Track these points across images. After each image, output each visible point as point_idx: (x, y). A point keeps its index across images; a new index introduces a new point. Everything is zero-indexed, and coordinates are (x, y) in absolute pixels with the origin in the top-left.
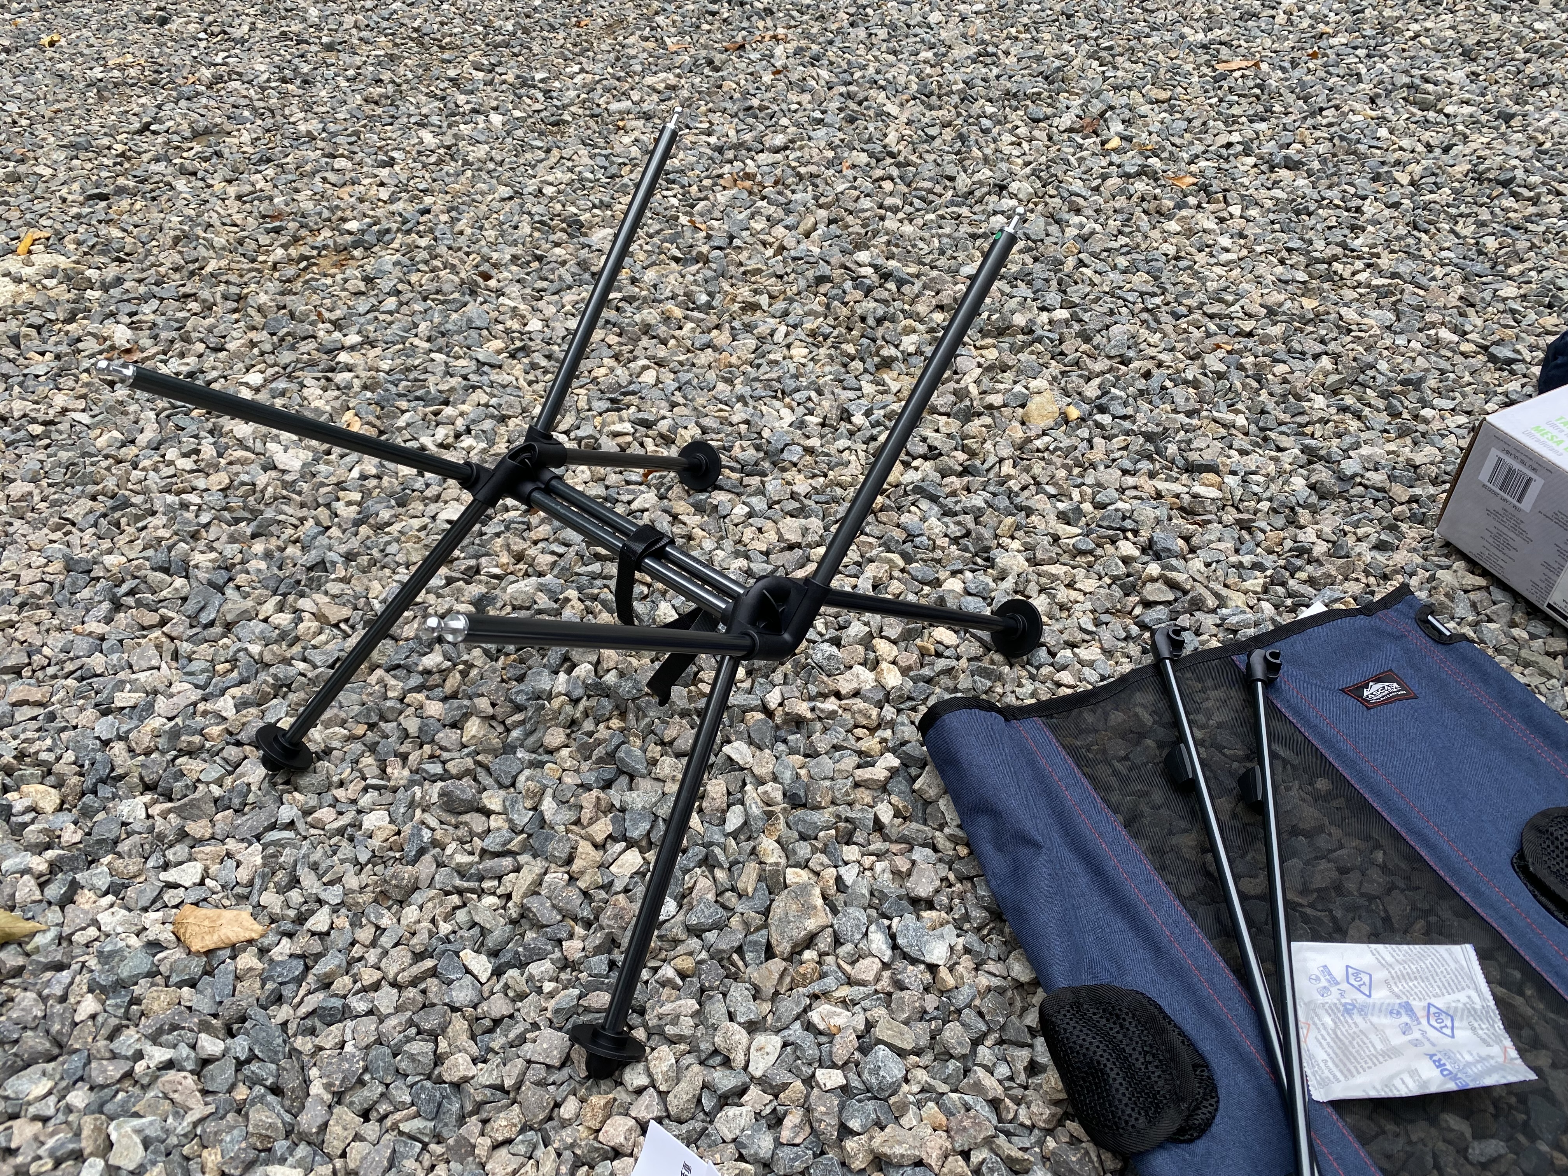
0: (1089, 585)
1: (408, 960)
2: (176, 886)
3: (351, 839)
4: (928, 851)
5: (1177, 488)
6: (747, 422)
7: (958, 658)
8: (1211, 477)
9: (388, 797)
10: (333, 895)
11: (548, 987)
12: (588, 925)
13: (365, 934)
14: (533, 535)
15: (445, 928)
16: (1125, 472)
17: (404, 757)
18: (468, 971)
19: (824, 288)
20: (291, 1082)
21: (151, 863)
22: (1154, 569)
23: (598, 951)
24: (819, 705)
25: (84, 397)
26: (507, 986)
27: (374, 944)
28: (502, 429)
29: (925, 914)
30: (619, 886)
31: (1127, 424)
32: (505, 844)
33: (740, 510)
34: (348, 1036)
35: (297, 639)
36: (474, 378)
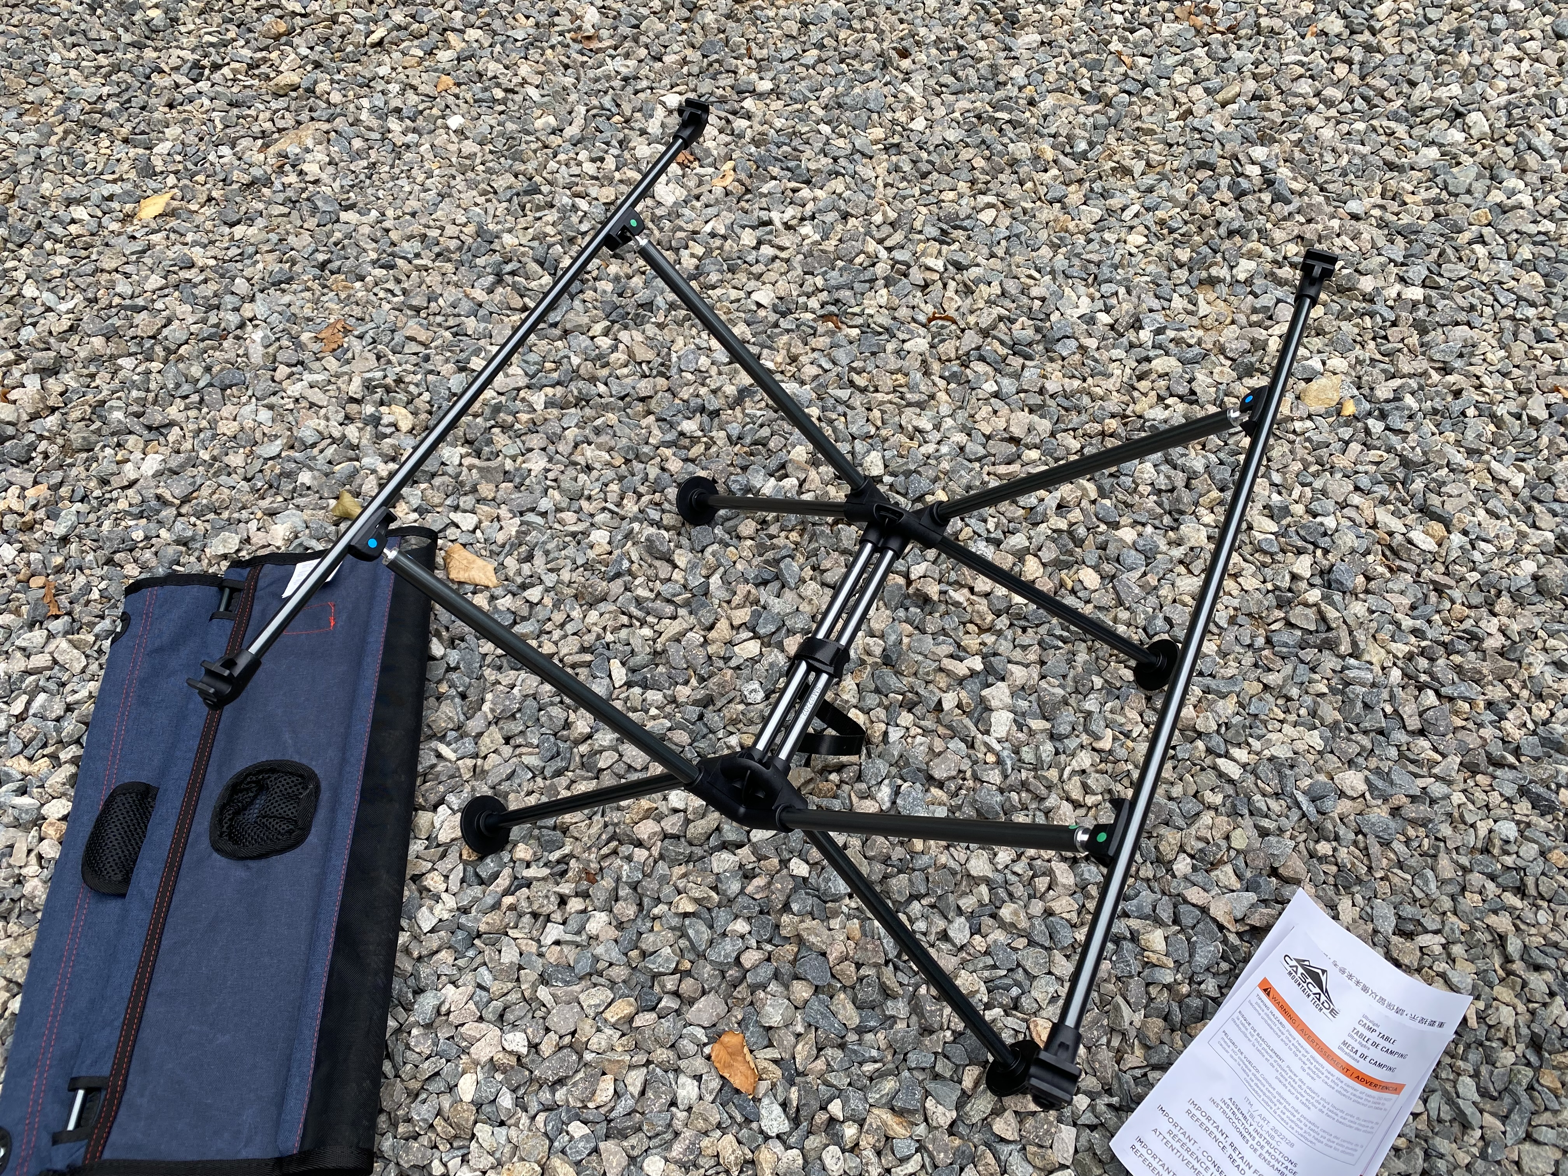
0: (1250, 582)
1: (576, 649)
2: (458, 527)
3: (579, 543)
4: (963, 745)
5: (1396, 525)
6: (1043, 300)
7: (1088, 602)
8: (1438, 528)
9: (616, 522)
10: (550, 580)
11: (653, 711)
12: (702, 679)
13: (558, 617)
14: (814, 342)
15: (609, 638)
16: (1357, 488)
17: (640, 496)
18: (610, 676)
19: (1203, 174)
20: (473, 697)
21: (448, 502)
22: (1314, 595)
23: (696, 703)
24: (951, 593)
25: (542, 73)
26: (628, 698)
27: (562, 626)
28: (839, 227)
29: (934, 790)
30: (733, 663)
31: (1394, 440)
32: (674, 595)
33: (990, 387)
34: (518, 683)
35: (607, 364)
36: (843, 162)
